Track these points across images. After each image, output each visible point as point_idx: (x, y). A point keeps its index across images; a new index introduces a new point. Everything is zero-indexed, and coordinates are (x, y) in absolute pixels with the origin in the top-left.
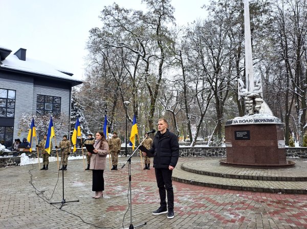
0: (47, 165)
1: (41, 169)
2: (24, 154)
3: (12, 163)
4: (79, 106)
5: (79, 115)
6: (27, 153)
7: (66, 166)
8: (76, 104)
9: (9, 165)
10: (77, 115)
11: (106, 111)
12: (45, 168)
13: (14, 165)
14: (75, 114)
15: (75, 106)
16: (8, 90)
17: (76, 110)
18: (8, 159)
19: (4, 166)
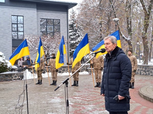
0: (41, 81)
1: (36, 84)
2: (27, 70)
3: (17, 78)
4: (78, 27)
5: (79, 35)
6: (30, 69)
7: (56, 81)
8: (75, 25)
9: (15, 79)
10: (77, 35)
11: (101, 30)
12: (40, 83)
13: (19, 79)
14: (75, 34)
15: (75, 27)
16: (17, 16)
17: (76, 31)
18: (14, 74)
19: (11, 80)
